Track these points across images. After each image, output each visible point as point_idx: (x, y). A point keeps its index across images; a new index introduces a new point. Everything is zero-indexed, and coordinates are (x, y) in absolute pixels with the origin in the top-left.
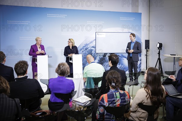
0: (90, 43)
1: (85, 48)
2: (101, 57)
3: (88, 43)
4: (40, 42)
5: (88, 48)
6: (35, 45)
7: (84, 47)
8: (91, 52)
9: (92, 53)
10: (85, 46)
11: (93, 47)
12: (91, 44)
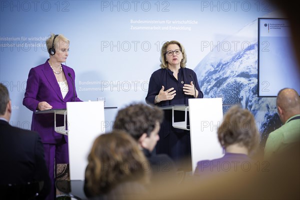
0: (234, 59)
1: (214, 77)
2: (271, 114)
3: (226, 58)
4: (63, 54)
5: (227, 78)
6: (46, 67)
7: (211, 74)
8: (238, 93)
9: (241, 99)
10: (215, 72)
11: (244, 75)
12: (237, 64)
